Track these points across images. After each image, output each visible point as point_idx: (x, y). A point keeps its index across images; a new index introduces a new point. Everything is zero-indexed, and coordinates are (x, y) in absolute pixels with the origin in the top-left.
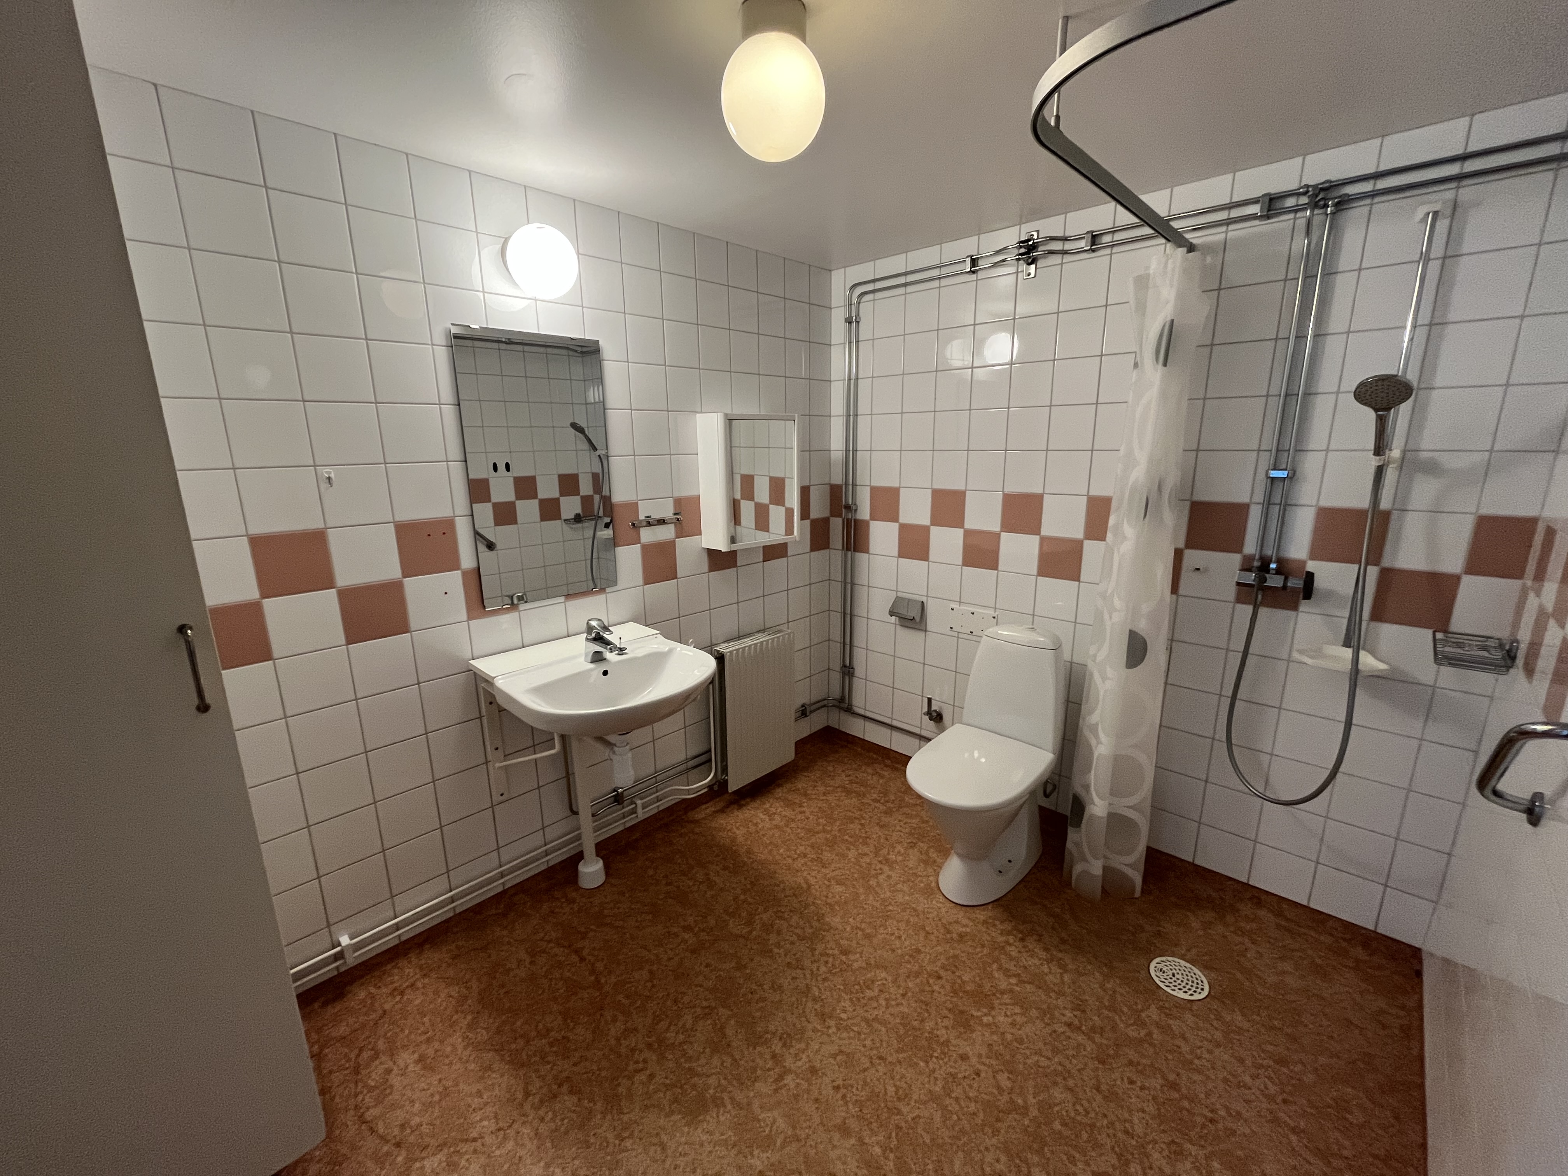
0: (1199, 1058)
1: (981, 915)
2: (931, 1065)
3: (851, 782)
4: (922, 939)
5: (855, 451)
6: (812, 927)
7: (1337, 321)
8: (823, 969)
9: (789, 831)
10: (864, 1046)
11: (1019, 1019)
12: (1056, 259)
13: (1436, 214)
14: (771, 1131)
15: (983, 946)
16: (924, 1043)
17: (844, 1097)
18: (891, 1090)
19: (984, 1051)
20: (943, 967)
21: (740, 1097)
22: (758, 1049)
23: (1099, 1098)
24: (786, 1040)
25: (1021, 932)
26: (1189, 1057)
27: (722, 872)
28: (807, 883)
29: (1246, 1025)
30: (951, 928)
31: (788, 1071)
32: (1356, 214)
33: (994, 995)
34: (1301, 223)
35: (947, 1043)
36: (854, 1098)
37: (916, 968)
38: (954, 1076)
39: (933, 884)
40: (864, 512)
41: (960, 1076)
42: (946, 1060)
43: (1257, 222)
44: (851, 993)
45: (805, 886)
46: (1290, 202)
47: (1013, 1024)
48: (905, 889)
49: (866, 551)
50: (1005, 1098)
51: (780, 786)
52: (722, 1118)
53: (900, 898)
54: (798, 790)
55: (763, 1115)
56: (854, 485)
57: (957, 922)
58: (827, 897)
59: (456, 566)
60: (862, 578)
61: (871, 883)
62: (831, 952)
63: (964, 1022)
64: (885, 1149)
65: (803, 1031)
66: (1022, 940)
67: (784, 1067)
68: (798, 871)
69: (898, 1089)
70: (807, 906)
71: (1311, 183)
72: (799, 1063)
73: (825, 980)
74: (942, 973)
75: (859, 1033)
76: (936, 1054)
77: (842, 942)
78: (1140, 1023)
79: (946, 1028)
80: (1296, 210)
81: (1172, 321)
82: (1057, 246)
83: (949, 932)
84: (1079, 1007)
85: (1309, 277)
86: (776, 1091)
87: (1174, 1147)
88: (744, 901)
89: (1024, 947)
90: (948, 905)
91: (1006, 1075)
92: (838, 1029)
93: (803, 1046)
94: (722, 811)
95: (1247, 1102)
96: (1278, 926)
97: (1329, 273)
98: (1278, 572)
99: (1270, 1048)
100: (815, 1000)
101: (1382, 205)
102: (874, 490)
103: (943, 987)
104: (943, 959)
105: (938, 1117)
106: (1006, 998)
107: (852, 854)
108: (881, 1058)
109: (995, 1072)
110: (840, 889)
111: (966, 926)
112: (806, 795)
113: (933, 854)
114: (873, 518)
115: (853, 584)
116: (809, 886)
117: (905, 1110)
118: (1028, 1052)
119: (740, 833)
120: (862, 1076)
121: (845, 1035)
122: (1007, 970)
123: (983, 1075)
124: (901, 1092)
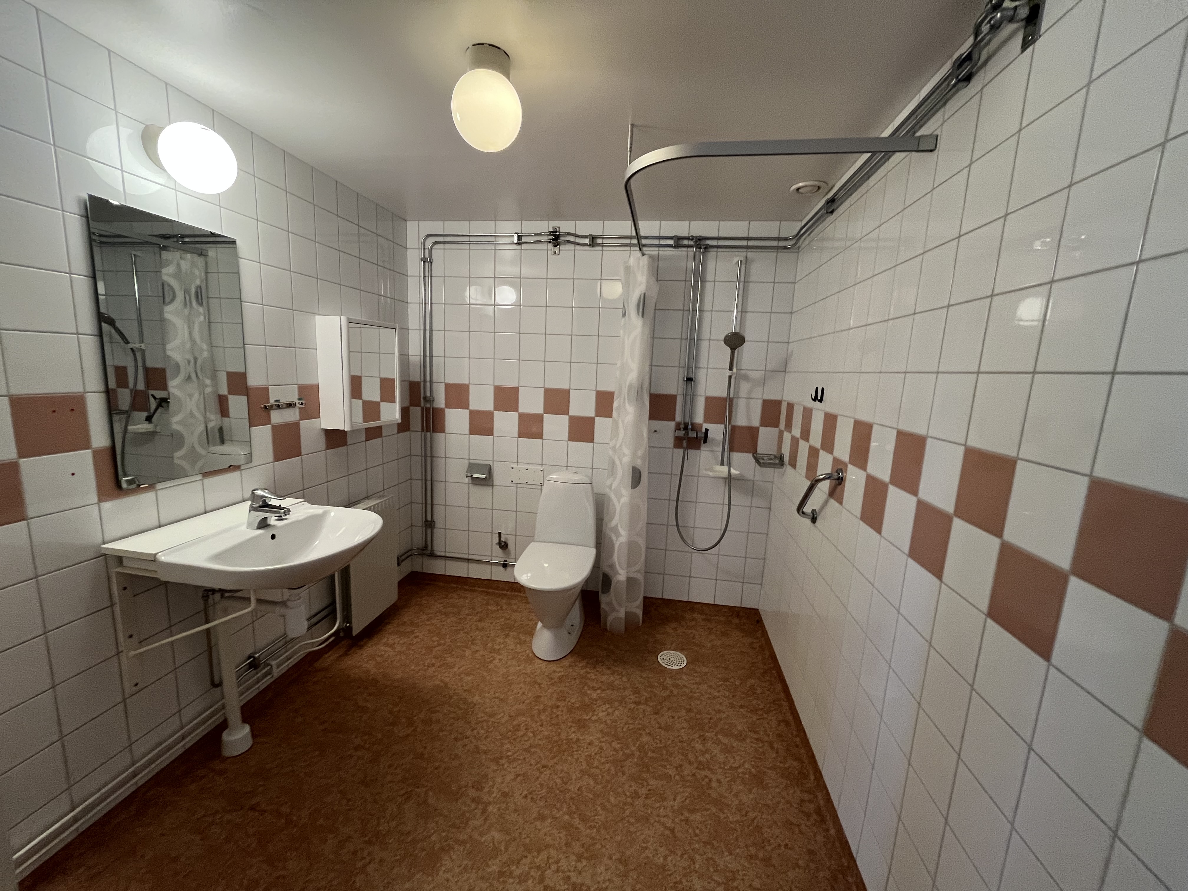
0: (695, 693)
1: (566, 663)
2: (575, 757)
3: (444, 607)
4: (538, 689)
5: (431, 357)
6: (461, 709)
7: (707, 306)
8: (482, 732)
9: (412, 652)
10: (531, 765)
11: (610, 710)
12: (572, 247)
13: (741, 261)
14: (494, 844)
15: (575, 679)
16: (566, 746)
17: (532, 799)
18: (558, 781)
19: (599, 735)
20: (558, 699)
21: (462, 837)
22: (460, 801)
23: (663, 732)
24: (478, 786)
25: (592, 664)
26: (691, 694)
27: (368, 698)
28: (443, 682)
29: (707, 670)
30: (552, 676)
31: (489, 803)
32: (712, 254)
33: (592, 703)
34: (691, 254)
35: (578, 740)
36: (539, 797)
37: (542, 707)
38: (590, 756)
39: (531, 655)
40: (440, 401)
41: (593, 754)
42: (582, 749)
43: (671, 249)
44: (508, 738)
45: (442, 684)
46: (685, 242)
47: (608, 714)
48: (514, 663)
49: (443, 431)
50: (621, 753)
51: (389, 623)
52: (454, 857)
53: (512, 670)
54: (405, 622)
55: (483, 839)
56: (431, 382)
57: (554, 672)
58: (462, 686)
59: (86, 445)
60: (440, 451)
61: (490, 667)
62: (482, 719)
63: (582, 725)
64: (570, 813)
65: (486, 776)
66: (595, 668)
67: (484, 802)
68: (432, 677)
69: (562, 778)
70: (451, 697)
71: (694, 235)
72: (494, 795)
73: (486, 737)
74: (559, 704)
75: (524, 759)
76: (575, 749)
77: (487, 710)
78: (665, 688)
79: (574, 732)
80: (688, 246)
81: (645, 294)
82: (572, 239)
83: (552, 679)
84: (636, 691)
85: (696, 282)
86: (485, 820)
87: (702, 738)
88: (399, 712)
89: (597, 671)
90: (545, 663)
91: (616, 742)
92: (510, 763)
93: (491, 783)
94: (346, 654)
95: (721, 703)
96: (704, 620)
97: (703, 281)
98: (692, 430)
99: (720, 676)
100: (485, 752)
101: (722, 253)
102: (448, 386)
103: (562, 711)
104: (555, 695)
105: (592, 782)
106: (599, 702)
107: (468, 653)
108: (544, 767)
109: (610, 743)
110: (470, 678)
111: (560, 672)
112: (412, 624)
113: (523, 638)
114: (447, 406)
115: (432, 457)
116: (446, 684)
117: (572, 787)
118: (622, 725)
119: (370, 666)
120: (538, 782)
121: (515, 764)
122: (593, 687)
123: (605, 748)
124: (565, 779)
